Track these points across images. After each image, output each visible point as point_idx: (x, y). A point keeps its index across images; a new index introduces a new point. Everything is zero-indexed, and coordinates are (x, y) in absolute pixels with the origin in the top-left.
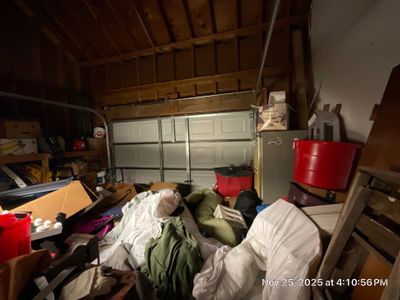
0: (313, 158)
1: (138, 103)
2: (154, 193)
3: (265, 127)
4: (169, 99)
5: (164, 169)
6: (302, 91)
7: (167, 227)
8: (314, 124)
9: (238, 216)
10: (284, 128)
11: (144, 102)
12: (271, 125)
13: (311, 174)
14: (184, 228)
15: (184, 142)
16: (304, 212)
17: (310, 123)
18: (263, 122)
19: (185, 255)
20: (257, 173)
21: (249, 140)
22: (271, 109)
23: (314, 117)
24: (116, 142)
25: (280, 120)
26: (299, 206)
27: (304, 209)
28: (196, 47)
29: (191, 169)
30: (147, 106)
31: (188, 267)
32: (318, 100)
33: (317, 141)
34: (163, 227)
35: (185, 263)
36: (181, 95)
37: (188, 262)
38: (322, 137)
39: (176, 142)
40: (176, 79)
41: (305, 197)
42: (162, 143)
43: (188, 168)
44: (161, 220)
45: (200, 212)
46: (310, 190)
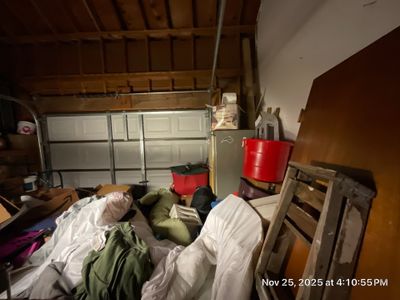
0: (259, 156)
1: (81, 94)
2: (99, 198)
3: (218, 126)
4: (120, 92)
5: (115, 170)
6: (251, 94)
7: (112, 235)
8: (259, 125)
9: (194, 214)
10: (235, 128)
11: (89, 94)
12: (224, 124)
13: (257, 170)
14: (133, 233)
15: (139, 140)
16: (250, 205)
17: (257, 123)
18: (216, 122)
19: (132, 265)
20: (212, 170)
21: (205, 139)
22: (224, 109)
23: (260, 118)
24: (51, 140)
25: (231, 119)
26: (247, 199)
27: (251, 201)
28: (151, 39)
29: (146, 169)
30: (93, 99)
31: (135, 277)
32: (263, 104)
33: (262, 140)
34: (107, 236)
35: (132, 274)
36: (135, 89)
37: (136, 272)
38: (266, 137)
39: (129, 140)
40: (128, 71)
41: (252, 191)
42: (113, 141)
43: (143, 167)
44: (106, 228)
45: (155, 214)
46: (256, 184)
